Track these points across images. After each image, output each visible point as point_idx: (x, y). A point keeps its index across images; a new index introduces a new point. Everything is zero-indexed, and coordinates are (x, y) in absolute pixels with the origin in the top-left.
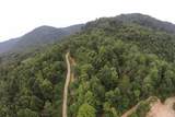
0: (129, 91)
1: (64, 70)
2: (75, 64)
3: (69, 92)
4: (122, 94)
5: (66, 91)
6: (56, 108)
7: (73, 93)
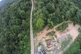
0: (59, 15)
1: (30, 5)
2: (35, 2)
3: (33, 14)
4: (56, 16)
5: (31, 14)
6: (27, 22)
7: (34, 15)
